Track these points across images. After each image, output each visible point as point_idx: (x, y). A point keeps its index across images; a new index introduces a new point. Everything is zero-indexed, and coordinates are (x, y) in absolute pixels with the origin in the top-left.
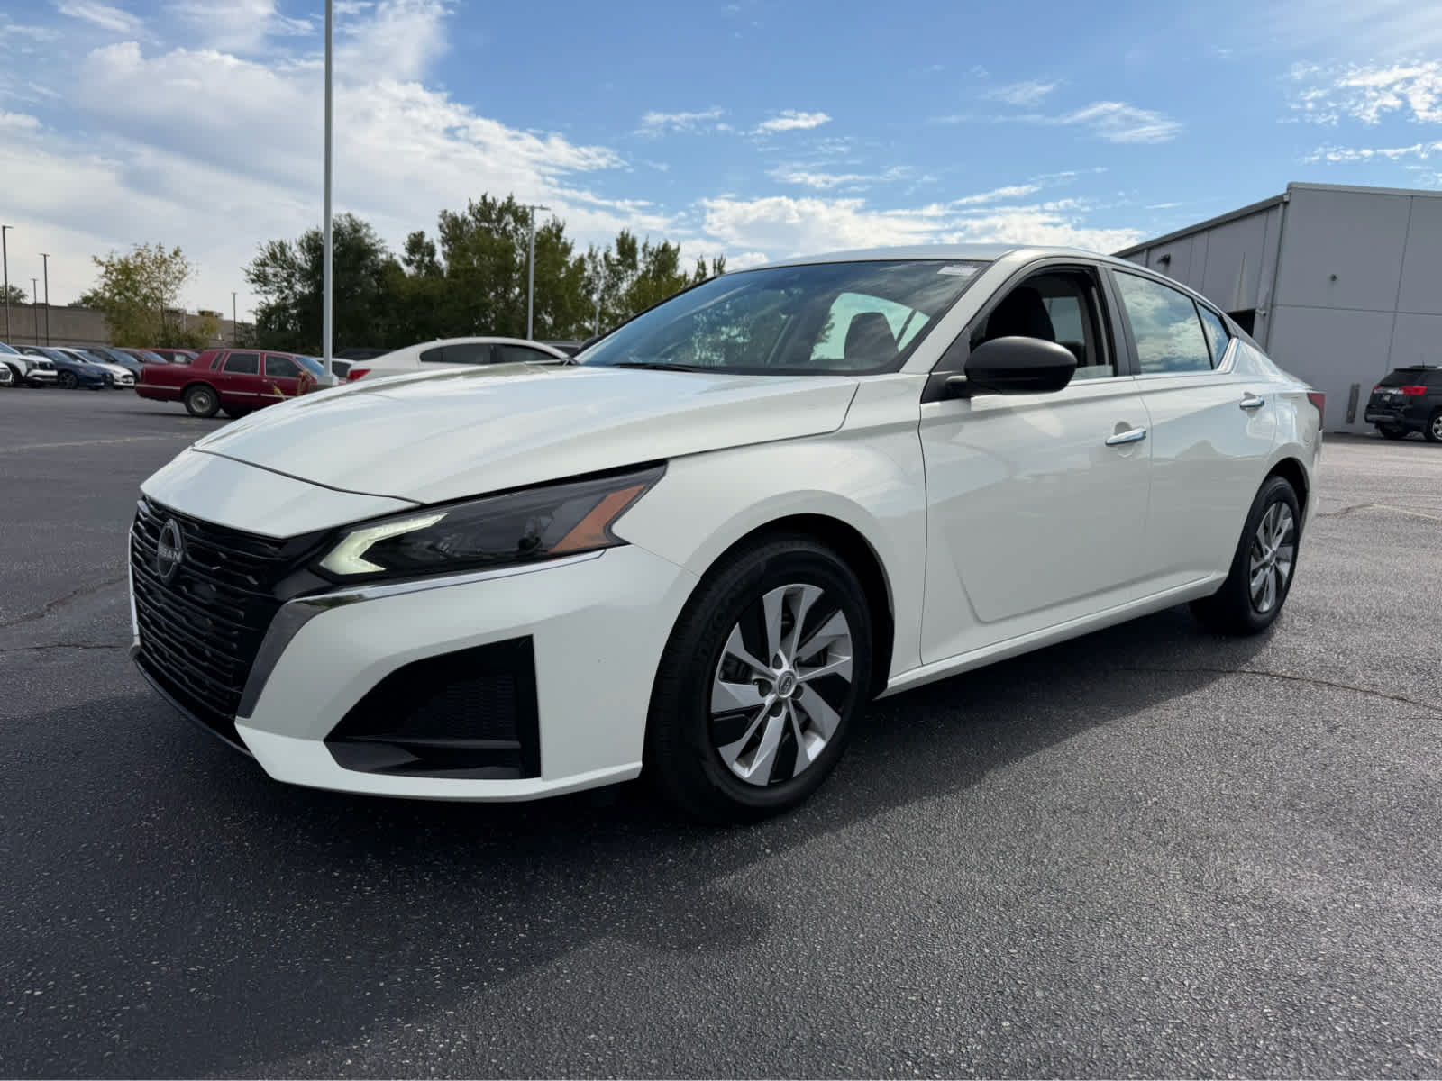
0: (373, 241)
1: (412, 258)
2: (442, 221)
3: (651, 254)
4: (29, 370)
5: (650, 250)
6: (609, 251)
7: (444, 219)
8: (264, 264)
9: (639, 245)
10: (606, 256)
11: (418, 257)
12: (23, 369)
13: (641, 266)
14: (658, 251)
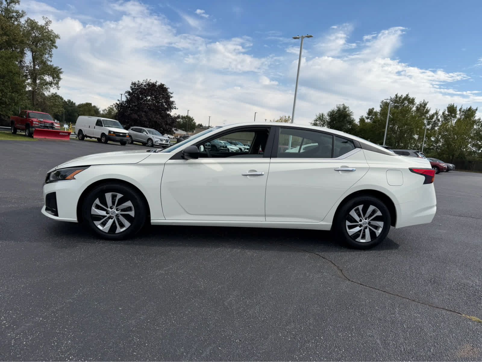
0: (349, 112)
1: (369, 117)
2: (381, 104)
3: (463, 112)
4: (244, 150)
5: (463, 110)
6: (445, 111)
7: (382, 103)
8: (316, 120)
9: (458, 109)
10: (443, 113)
11: (371, 116)
12: (243, 149)
13: (458, 116)
14: (467, 111)
